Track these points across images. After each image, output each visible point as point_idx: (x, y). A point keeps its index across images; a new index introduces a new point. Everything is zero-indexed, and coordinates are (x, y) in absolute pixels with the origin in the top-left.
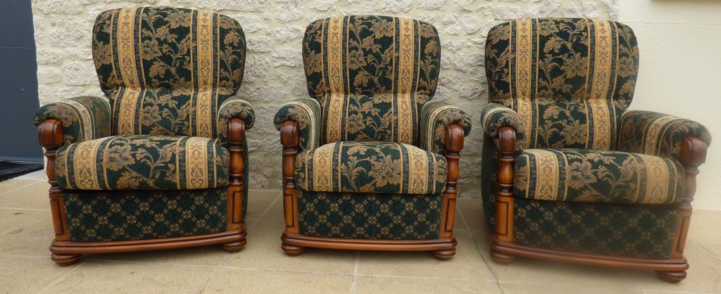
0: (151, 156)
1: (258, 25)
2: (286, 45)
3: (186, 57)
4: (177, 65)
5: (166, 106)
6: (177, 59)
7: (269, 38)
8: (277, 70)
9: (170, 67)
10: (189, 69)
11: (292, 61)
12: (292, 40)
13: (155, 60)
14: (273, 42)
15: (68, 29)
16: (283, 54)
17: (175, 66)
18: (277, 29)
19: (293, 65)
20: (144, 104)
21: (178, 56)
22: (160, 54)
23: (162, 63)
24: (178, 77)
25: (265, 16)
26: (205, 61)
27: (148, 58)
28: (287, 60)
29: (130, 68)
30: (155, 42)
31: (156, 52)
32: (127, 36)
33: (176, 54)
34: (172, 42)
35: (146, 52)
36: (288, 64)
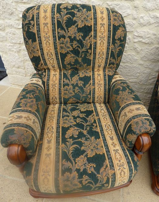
0: (93, 182)
1: (129, 11)
2: (145, 27)
3: (89, 50)
4: (83, 56)
5: (77, 85)
6: (83, 52)
7: (134, 22)
8: (135, 44)
9: (78, 58)
10: (90, 58)
11: (146, 40)
12: (150, 24)
13: (68, 53)
14: (137, 24)
15: (3, 7)
16: (142, 34)
17: (81, 57)
18: (141, 16)
19: (147, 42)
20: (63, 85)
21: (84, 50)
22: (71, 49)
23: (73, 55)
24: (82, 63)
25: (135, 5)
26: (101, 53)
27: (64, 52)
28: (143, 39)
29: (52, 58)
30: (67, 39)
31: (68, 48)
32: (48, 35)
33: (82, 48)
34: (80, 39)
35: (62, 48)
36: (144, 41)
